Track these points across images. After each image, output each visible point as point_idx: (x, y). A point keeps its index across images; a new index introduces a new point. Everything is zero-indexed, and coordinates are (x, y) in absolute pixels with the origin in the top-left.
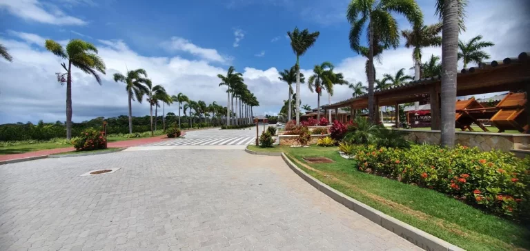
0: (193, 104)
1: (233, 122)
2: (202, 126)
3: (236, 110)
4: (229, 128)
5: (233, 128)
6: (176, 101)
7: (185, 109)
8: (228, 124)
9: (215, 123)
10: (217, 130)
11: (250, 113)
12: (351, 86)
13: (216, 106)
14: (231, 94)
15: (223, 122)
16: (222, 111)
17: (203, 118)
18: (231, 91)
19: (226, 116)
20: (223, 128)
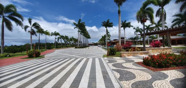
0: (62, 37)
1: (80, 45)
2: (67, 47)
3: (82, 40)
4: (79, 48)
5: (81, 48)
6: (54, 35)
7: (58, 39)
8: (78, 46)
9: (72, 46)
10: (73, 49)
11: (87, 42)
12: (134, 28)
13: (73, 38)
14: (79, 33)
15: (76, 45)
16: (76, 40)
17: (68, 44)
18: (80, 31)
19: (77, 42)
20: (76, 48)
